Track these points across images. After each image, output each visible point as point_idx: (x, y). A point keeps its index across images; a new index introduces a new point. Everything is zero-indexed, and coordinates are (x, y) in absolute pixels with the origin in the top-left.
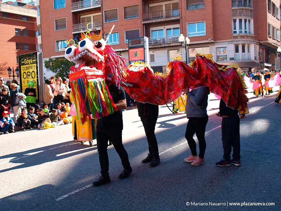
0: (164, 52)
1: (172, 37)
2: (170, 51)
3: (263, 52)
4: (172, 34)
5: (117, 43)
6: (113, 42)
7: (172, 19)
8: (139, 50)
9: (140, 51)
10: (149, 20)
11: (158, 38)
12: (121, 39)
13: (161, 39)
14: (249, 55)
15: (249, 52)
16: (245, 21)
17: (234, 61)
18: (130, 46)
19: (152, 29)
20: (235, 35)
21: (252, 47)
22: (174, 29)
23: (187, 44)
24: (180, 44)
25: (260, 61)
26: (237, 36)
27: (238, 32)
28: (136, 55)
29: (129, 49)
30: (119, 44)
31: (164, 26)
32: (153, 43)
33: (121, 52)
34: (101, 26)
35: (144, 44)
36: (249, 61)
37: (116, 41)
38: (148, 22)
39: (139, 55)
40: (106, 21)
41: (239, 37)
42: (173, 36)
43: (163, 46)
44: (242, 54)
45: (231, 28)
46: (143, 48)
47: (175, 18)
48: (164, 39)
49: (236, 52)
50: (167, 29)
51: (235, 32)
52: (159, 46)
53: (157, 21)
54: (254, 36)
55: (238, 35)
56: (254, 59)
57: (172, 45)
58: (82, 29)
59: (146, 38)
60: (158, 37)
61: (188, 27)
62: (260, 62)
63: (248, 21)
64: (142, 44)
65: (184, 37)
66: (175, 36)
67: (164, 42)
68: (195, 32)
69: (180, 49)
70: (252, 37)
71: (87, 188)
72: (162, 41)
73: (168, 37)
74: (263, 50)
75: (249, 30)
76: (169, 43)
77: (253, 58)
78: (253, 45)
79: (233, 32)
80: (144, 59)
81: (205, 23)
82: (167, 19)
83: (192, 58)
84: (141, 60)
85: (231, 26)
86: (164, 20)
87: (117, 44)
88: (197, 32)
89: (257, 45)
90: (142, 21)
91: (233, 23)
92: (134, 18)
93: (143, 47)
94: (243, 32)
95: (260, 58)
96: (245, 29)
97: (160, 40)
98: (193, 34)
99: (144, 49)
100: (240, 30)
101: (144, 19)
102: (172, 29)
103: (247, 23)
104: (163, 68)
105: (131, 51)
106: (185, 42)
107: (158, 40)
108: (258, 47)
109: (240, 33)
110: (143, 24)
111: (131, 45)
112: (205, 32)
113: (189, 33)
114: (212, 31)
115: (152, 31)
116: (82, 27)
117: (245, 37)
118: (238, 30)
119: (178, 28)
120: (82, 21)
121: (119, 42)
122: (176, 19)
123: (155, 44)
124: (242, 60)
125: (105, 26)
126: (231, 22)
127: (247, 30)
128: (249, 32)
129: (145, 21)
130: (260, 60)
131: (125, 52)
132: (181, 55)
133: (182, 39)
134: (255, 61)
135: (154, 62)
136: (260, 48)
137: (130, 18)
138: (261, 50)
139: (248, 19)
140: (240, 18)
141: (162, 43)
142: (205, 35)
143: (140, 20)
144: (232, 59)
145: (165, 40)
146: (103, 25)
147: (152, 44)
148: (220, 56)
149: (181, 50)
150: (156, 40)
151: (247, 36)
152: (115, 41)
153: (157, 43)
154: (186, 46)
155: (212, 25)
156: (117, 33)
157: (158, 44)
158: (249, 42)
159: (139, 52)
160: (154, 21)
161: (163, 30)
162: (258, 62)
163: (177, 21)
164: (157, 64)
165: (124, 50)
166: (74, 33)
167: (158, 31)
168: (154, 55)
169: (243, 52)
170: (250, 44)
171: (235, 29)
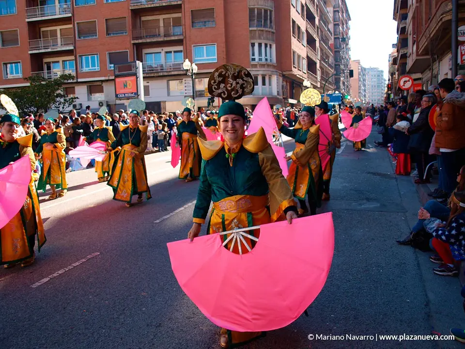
0: (163, 83)
1: (173, 63)
2: (170, 82)
3: (287, 85)
4: (173, 59)
5: (97, 68)
6: (91, 68)
7: (173, 38)
8: (130, 79)
9: (132, 81)
10: (141, 38)
11: (154, 64)
12: (102, 63)
13: (158, 65)
14: (271, 90)
15: (270, 84)
16: (266, 45)
17: (252, 96)
18: (117, 73)
19: (145, 51)
20: (253, 63)
21: (274, 79)
22: (175, 52)
23: (194, 72)
24: (184, 72)
26: (256, 65)
27: (257, 60)
28: (125, 86)
29: (115, 78)
30: (99, 70)
31: (162, 48)
32: (148, 71)
33: (102, 81)
34: (72, 44)
35: (136, 71)
36: (271, 96)
37: (95, 67)
38: (140, 41)
39: (130, 86)
40: (80, 38)
41: (258, 66)
42: (174, 61)
43: (161, 74)
44: (262, 88)
45: (249, 54)
46: (135, 77)
47: (176, 38)
48: (162, 65)
50: (167, 52)
51: (254, 59)
52: (155, 75)
53: (153, 41)
54: (276, 65)
55: (257, 63)
56: (276, 95)
57: (173, 73)
58: (44, 47)
59: (139, 63)
60: (154, 62)
61: (195, 50)
62: (284, 98)
63: (269, 46)
64: (133, 71)
65: (190, 63)
66: (176, 61)
67: (161, 69)
68: (203, 56)
70: (274, 67)
71: (74, 267)
72: (159, 68)
73: (167, 62)
74: (287, 82)
75: (271, 57)
76: (169, 70)
77: (275, 93)
78: (276, 76)
79: (251, 60)
80: (136, 92)
81: (216, 45)
82: (166, 39)
83: (200, 91)
84: (132, 93)
85: (248, 51)
86: (161, 39)
87: (97, 70)
88: (205, 57)
89: (280, 76)
90: (132, 39)
91: (251, 48)
92: (121, 35)
93: (135, 74)
94: (264, 60)
95: (284, 93)
96: (266, 56)
97: (156, 66)
98: (201, 60)
99: (137, 78)
100: (259, 56)
101: (134, 38)
102: (173, 52)
103: (268, 48)
104: (162, 104)
105: (118, 80)
106: (191, 70)
107: (154, 66)
108: (281, 79)
109: (259, 60)
110: (133, 44)
111: (119, 72)
112: (216, 57)
113: (195, 59)
114: (225, 57)
115: (146, 54)
116: (44, 44)
117: (266, 66)
118: (257, 57)
119: (181, 51)
120: (43, 35)
121: (99, 68)
122: (179, 38)
123: (149, 72)
124: (262, 95)
125: (78, 44)
126: (248, 47)
127: (268, 57)
128: (271, 60)
129: (137, 40)
130: (284, 95)
131: (109, 82)
132: (185, 87)
133: (188, 66)
134: (278, 96)
135: (149, 95)
136: (283, 80)
137: (115, 35)
138: (285, 83)
139: (269, 43)
140: (260, 41)
141: (159, 71)
142: (216, 61)
143: (129, 39)
145: (164, 66)
146: (75, 43)
147: (146, 72)
149: (185, 80)
150: (151, 67)
151: (268, 65)
152: (93, 65)
153: (152, 70)
154: (192, 75)
155: (224, 50)
156: (96, 56)
157: (154, 71)
158: (270, 73)
159: (129, 82)
160: (148, 40)
161: (160, 53)
162: (282, 98)
163: (179, 42)
164: (152, 99)
165: (107, 78)
166: (30, 52)
167: (153, 54)
168: (149, 86)
169: (263, 85)
170: (272, 75)
171: (253, 55)
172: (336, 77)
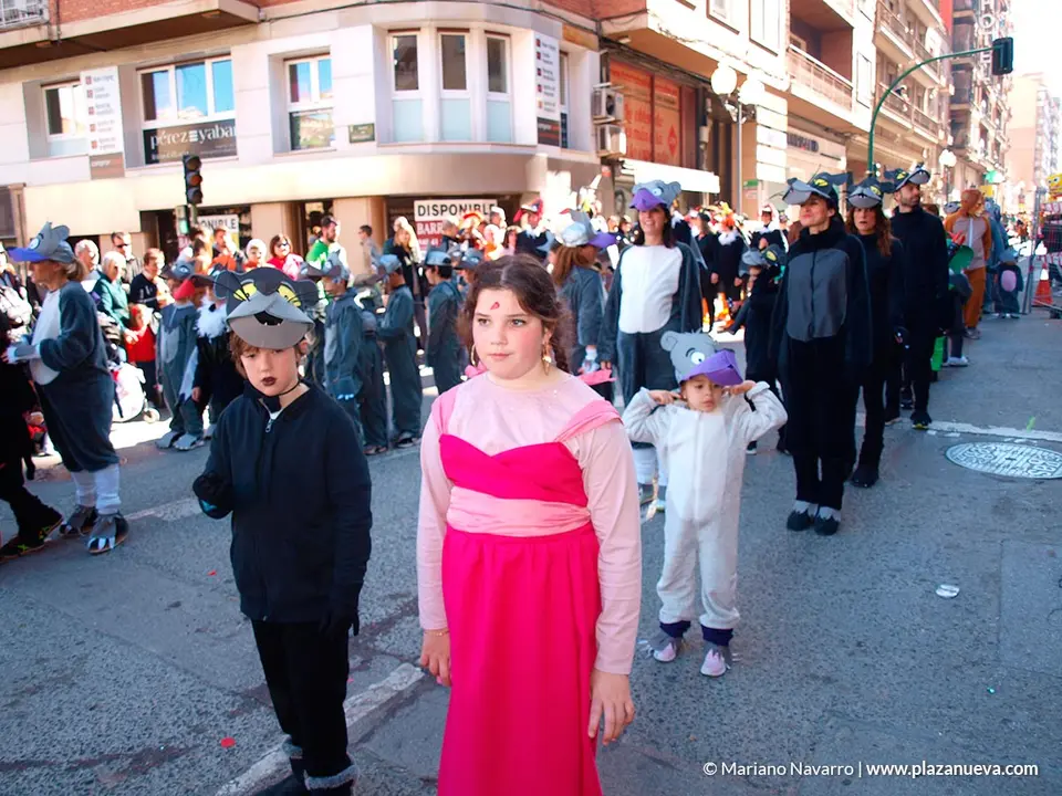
15: (496, 83)
17: (374, 144)
25: (604, 154)
44: (441, 101)
49: (397, 89)
56: (532, 138)
62: (606, 161)
69: (83, 75)
78: (530, 38)
95: (603, 131)
108: (587, 59)
124: (442, 138)
130: (603, 146)
136: (605, 70)
144: (363, 134)
148: (305, 118)
149: (89, 80)
169: (445, 87)
172: (956, 107)
